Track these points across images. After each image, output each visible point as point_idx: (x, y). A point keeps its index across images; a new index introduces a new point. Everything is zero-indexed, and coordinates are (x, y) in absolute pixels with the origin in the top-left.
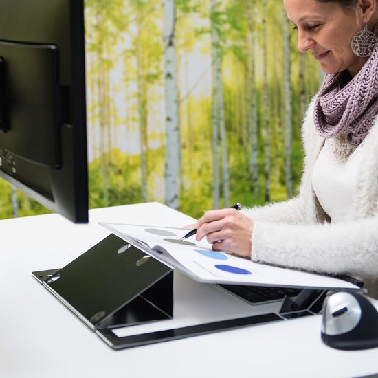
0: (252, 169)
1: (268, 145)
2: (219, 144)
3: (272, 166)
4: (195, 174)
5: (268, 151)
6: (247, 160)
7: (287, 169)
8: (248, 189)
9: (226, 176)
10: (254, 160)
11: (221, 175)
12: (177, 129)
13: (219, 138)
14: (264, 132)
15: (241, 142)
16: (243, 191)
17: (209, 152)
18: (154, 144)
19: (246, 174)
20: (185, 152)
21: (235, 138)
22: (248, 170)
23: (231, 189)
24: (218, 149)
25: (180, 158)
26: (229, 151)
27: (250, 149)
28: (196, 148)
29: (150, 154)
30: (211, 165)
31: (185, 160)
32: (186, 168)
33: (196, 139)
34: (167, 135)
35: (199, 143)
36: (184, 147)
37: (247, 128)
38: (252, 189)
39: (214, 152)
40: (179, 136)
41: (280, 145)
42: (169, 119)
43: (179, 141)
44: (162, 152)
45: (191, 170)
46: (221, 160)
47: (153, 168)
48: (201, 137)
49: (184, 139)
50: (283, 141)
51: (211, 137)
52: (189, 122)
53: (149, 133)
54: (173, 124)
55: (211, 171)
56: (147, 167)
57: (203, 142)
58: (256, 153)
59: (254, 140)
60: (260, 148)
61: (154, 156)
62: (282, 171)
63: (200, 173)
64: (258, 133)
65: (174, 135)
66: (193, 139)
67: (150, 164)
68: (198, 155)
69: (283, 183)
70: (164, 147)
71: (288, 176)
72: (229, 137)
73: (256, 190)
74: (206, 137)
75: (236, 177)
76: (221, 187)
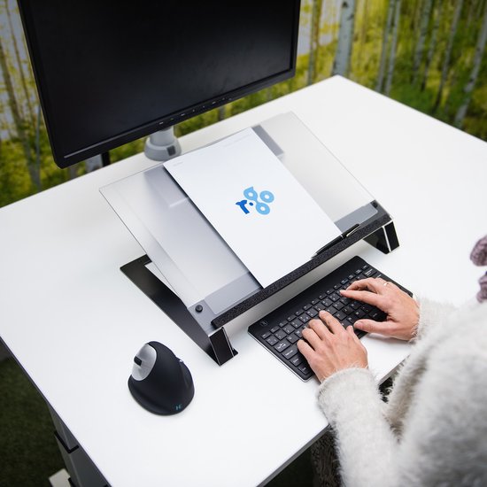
0: (417, 57)
1: (436, 28)
2: (391, 32)
3: (435, 50)
4: (362, 70)
5: (436, 35)
6: (414, 48)
7: (447, 53)
8: (408, 79)
9: (391, 68)
10: (420, 46)
11: (387, 67)
12: (352, 17)
13: (393, 24)
14: (436, 13)
15: (412, 27)
16: (404, 82)
17: (380, 42)
18: (325, 39)
19: (409, 63)
20: (356, 45)
21: (407, 23)
22: (412, 59)
23: (393, 82)
24: (389, 37)
25: (350, 54)
26: (399, 39)
27: (419, 34)
28: (368, 39)
29: (320, 52)
30: (379, 57)
31: (355, 55)
32: (354, 65)
33: (370, 28)
34: (340, 26)
35: (372, 33)
36: (356, 39)
37: (422, 9)
38: (412, 79)
39: (385, 41)
40: (353, 26)
41: (447, 25)
42: (345, 5)
43: (352, 32)
44: (333, 48)
45: (359, 65)
46: (390, 50)
47: (321, 69)
48: (374, 25)
49: (358, 30)
50: (450, 22)
51: (385, 23)
52: (366, 7)
53: (322, 25)
54: (349, 11)
55: (378, 64)
56: (315, 68)
57: (376, 32)
58: (424, 38)
59: (425, 24)
60: (428, 33)
61: (323, 55)
62: (443, 56)
63: (367, 68)
64: (431, 15)
65: (348, 24)
66: (366, 28)
67: (318, 65)
68: (368, 47)
69: (440, 68)
70: (335, 42)
71: (447, 60)
72: (402, 22)
73: (416, 79)
74: (379, 25)
75: (400, 67)
76: (385, 80)
